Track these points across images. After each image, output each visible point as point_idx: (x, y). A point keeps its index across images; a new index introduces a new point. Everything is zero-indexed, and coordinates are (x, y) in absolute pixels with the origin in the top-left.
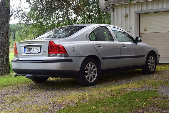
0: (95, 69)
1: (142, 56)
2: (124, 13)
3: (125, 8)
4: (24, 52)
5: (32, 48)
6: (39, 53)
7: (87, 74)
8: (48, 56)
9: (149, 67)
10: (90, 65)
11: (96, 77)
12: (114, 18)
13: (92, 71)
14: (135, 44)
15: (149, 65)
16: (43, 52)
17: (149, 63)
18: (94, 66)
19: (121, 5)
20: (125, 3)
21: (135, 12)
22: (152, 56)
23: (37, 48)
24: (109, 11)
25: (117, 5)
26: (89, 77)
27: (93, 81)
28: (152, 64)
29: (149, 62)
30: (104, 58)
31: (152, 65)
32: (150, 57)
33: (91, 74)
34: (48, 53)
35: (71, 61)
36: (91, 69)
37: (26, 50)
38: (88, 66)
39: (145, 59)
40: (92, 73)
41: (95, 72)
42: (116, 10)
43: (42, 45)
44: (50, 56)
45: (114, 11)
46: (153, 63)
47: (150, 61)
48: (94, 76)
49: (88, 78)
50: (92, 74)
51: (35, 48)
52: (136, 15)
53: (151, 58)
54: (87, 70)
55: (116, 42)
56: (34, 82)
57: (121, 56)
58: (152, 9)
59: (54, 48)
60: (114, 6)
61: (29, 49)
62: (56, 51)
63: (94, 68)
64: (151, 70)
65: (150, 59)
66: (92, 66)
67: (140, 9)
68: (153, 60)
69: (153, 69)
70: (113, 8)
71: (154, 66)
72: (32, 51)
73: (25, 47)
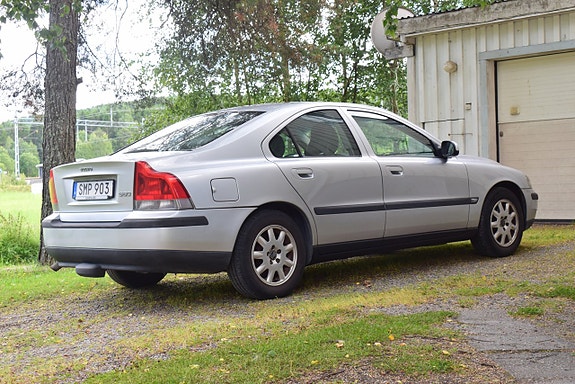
0: (290, 246)
1: (468, 201)
2: (445, 58)
3: (450, 42)
4: (74, 197)
5: (93, 184)
6: (109, 198)
7: (259, 262)
8: (134, 209)
9: (496, 236)
10: (270, 233)
11: (292, 269)
12: (415, 76)
13: (279, 252)
14: (438, 161)
15: (495, 230)
16: (122, 195)
17: (492, 224)
18: (286, 237)
19: (436, 34)
20: (448, 26)
21: (479, 55)
22: (503, 201)
23: (104, 183)
24: (401, 53)
25: (423, 36)
26: (267, 270)
27: (281, 282)
28: (507, 224)
29: (495, 219)
30: (319, 211)
31: (505, 227)
32: (499, 204)
33: (275, 262)
34: (134, 198)
35: (202, 221)
36: (273, 247)
37: (78, 190)
38: (265, 236)
39: (477, 209)
40: (279, 256)
41: (290, 255)
42: (420, 51)
43: (116, 175)
44: (139, 206)
45: (414, 55)
46: (509, 220)
47: (498, 216)
48: (286, 269)
49: (265, 274)
50: (278, 261)
51: (99, 183)
52: (484, 63)
53: (504, 205)
54: (259, 248)
55: (367, 160)
56: (121, 286)
57: (386, 201)
58: (533, 42)
59: (152, 184)
60: (415, 38)
61: (85, 188)
62: (156, 192)
63: (286, 242)
64: (502, 243)
65: (497, 207)
66: (277, 236)
67: (494, 45)
68: (511, 211)
69: (511, 242)
70: (413, 44)
71: (512, 232)
72: (92, 193)
73: (77, 180)
